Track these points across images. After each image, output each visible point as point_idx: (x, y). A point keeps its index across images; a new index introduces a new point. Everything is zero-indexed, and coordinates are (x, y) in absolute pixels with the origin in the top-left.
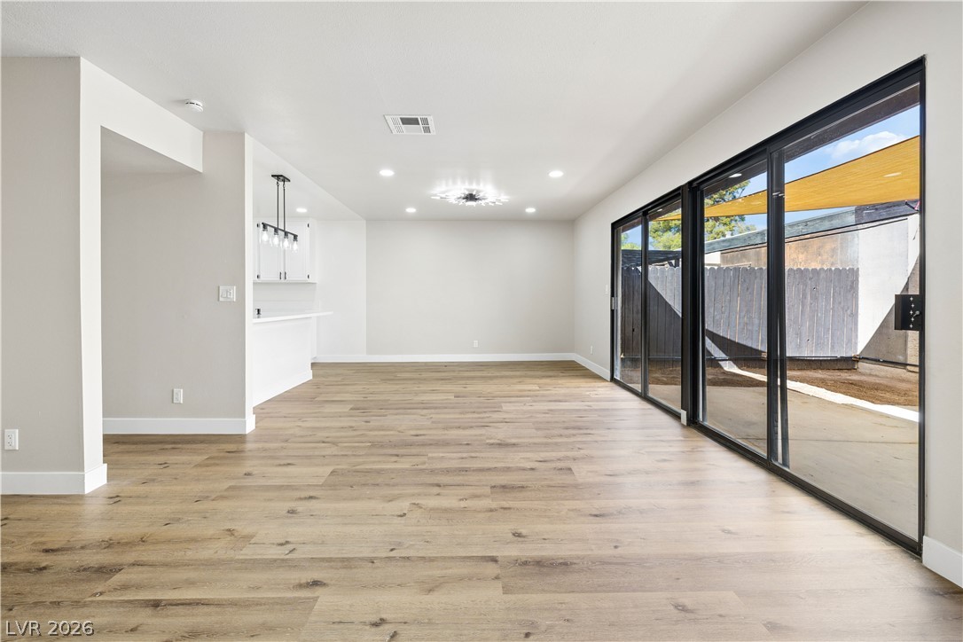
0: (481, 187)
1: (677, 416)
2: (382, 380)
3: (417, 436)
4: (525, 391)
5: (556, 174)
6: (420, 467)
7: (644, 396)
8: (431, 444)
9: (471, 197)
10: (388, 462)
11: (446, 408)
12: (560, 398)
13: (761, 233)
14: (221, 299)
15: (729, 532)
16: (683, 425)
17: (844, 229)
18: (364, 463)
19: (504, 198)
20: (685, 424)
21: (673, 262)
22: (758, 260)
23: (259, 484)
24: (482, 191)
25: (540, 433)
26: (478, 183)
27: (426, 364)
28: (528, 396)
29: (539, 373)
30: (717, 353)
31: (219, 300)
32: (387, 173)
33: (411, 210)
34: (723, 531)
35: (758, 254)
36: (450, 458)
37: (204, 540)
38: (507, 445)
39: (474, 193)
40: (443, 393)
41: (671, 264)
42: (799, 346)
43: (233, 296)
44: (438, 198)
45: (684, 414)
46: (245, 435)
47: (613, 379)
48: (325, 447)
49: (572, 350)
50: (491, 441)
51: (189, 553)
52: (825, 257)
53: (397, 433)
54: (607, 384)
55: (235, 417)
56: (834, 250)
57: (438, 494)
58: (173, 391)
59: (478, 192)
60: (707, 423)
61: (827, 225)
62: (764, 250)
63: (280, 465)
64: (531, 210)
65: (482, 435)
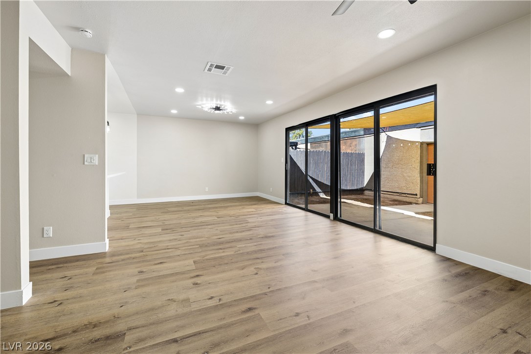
0: (222, 103)
1: (328, 217)
2: (162, 213)
3: (220, 238)
4: (250, 212)
5: (269, 102)
6: (239, 252)
7: (306, 209)
8: (232, 242)
9: (218, 109)
10: (220, 253)
11: (219, 224)
12: (271, 214)
13: (328, 136)
14: (86, 163)
15: (315, 271)
16: (331, 220)
17: (360, 136)
18: (208, 255)
19: (234, 111)
20: (333, 219)
21: (294, 147)
22: (327, 147)
23: (154, 276)
24: (222, 105)
26: (221, 101)
27: (179, 202)
28: (255, 214)
29: (247, 203)
30: (318, 189)
31: (84, 164)
32: (180, 90)
33: (174, 112)
34: (312, 271)
35: (326, 145)
36: (250, 246)
37: (159, 308)
39: (219, 106)
40: (209, 217)
41: (293, 149)
42: (346, 185)
43: (96, 161)
44: (200, 107)
45: (332, 215)
46: (106, 252)
47: (286, 203)
48: (172, 251)
49: (256, 190)
51: (160, 315)
52: (353, 147)
53: (206, 239)
54: (283, 206)
55: (97, 242)
56: (356, 145)
57: (262, 262)
58: (43, 229)
59: (221, 105)
60: (342, 218)
61: (353, 134)
62: (329, 144)
63: (156, 264)
64: (242, 118)
65: (252, 234)
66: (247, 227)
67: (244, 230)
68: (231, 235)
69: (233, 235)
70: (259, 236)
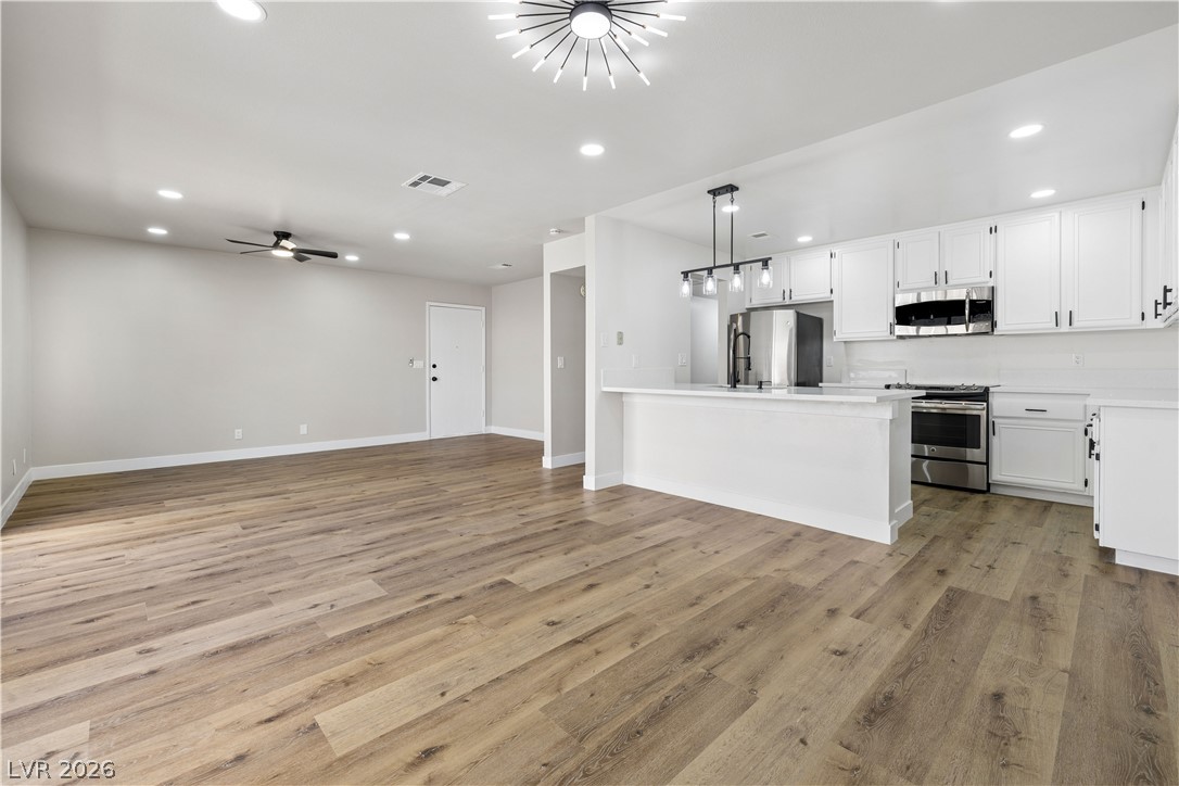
25: (283, 554)
38: (322, 532)
50: (344, 531)
65: (363, 534)
66: (380, 551)
67: (388, 542)
68: (417, 525)
69: (412, 526)
70: (349, 530)
